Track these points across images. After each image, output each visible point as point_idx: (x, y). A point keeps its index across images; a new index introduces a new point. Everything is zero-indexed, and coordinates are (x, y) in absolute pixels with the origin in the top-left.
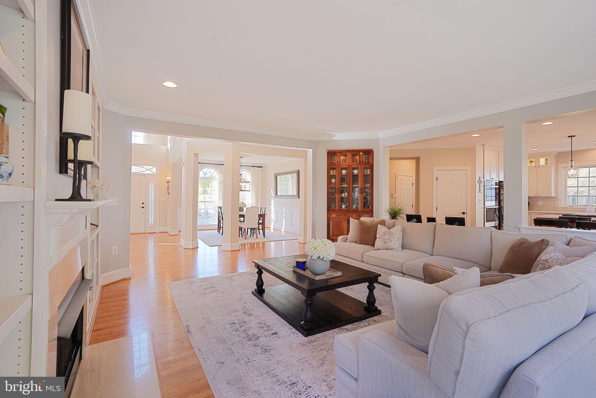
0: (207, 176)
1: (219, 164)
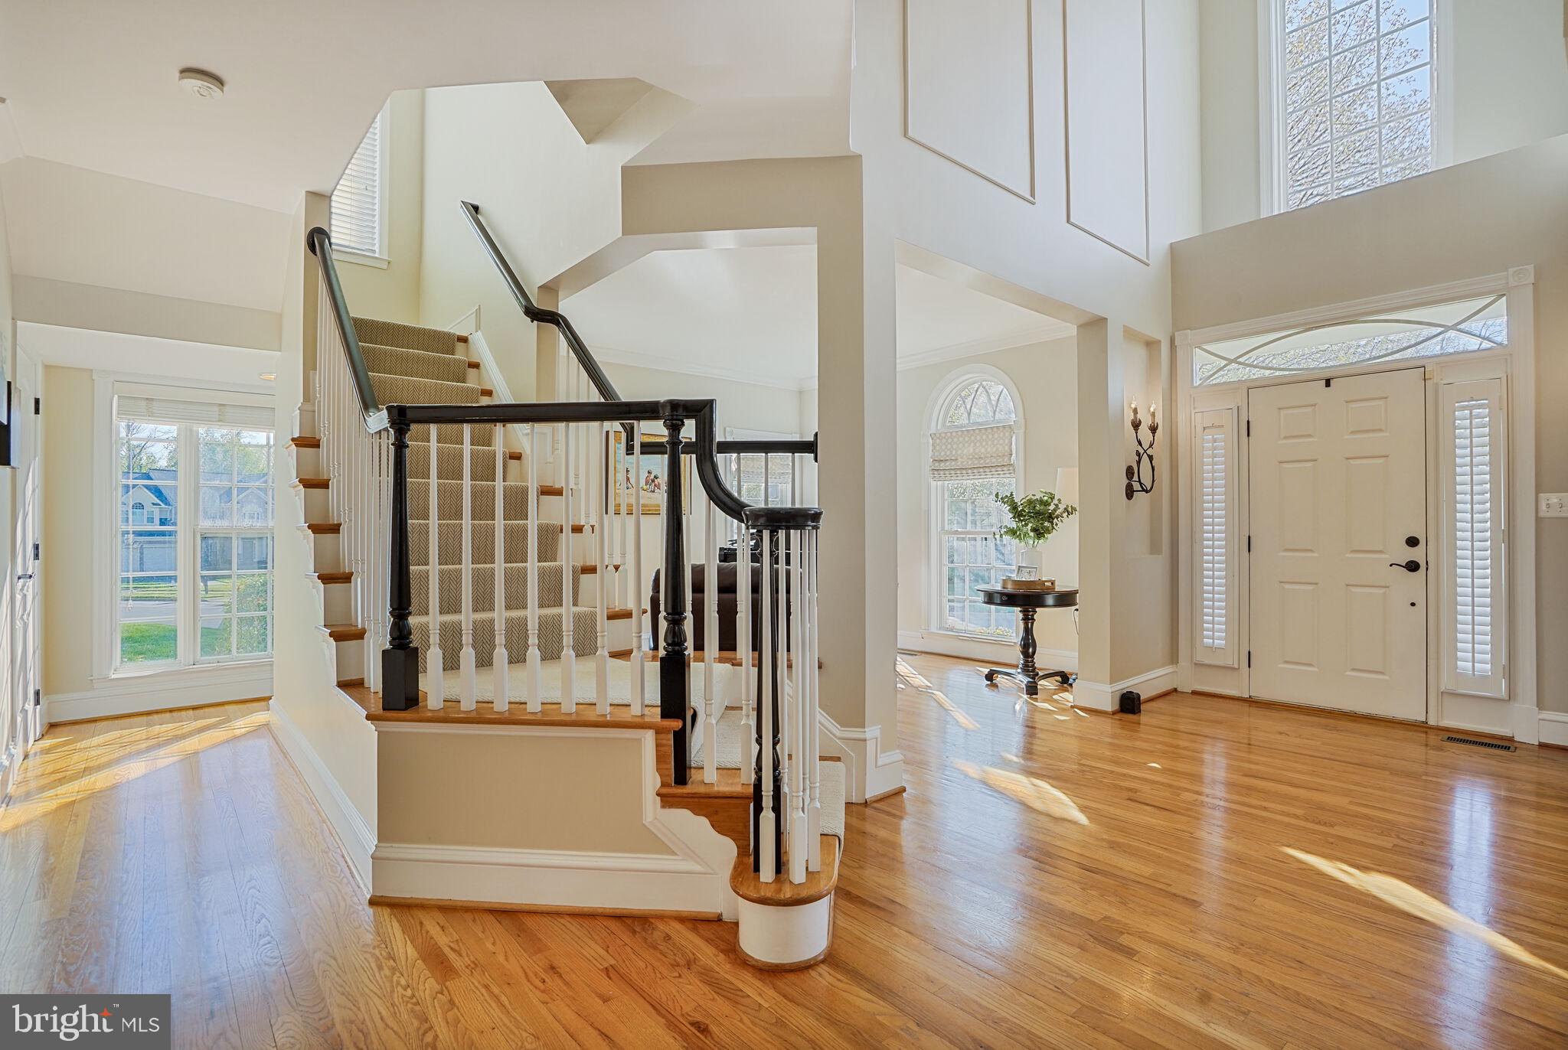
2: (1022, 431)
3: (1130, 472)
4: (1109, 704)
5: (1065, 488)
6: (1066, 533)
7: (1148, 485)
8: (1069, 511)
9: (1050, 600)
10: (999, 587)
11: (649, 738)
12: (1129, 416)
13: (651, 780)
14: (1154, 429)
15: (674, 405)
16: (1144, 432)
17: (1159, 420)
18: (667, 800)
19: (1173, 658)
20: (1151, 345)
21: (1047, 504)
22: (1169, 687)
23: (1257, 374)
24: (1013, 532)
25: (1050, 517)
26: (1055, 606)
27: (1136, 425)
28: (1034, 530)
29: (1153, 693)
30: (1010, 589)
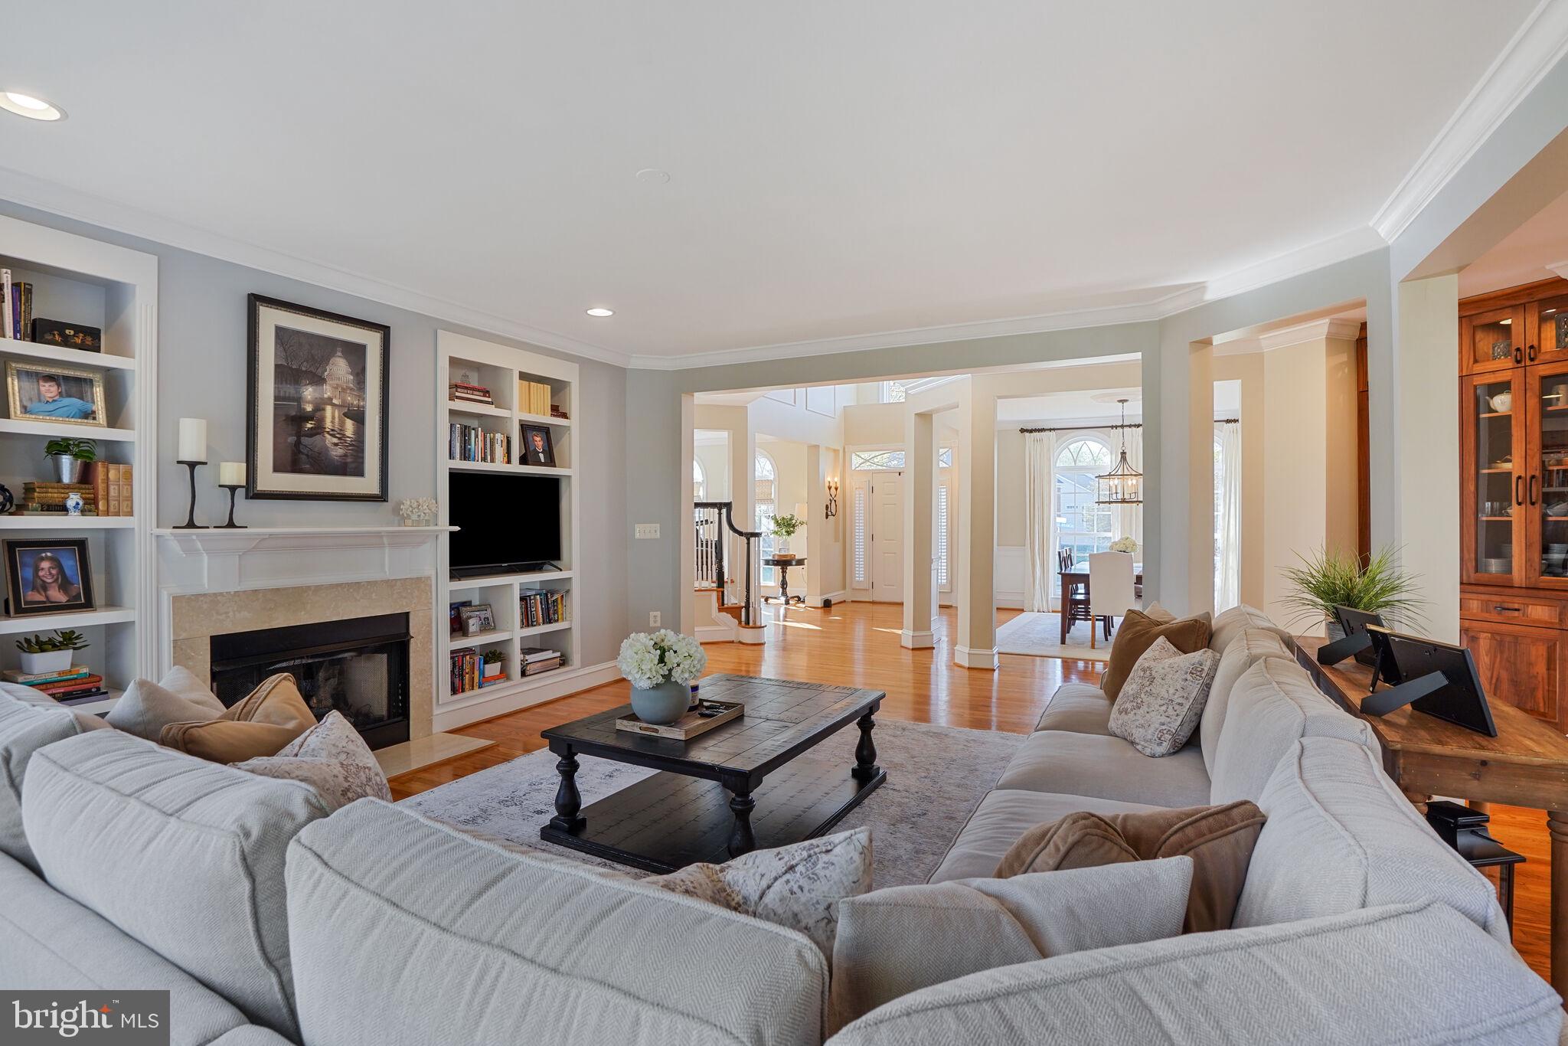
0: (1079, 464)
1: (1112, 427)
2: (777, 483)
3: (827, 507)
4: (820, 604)
5: (800, 512)
6: (801, 532)
7: (834, 512)
8: (802, 523)
9: (794, 563)
10: (771, 558)
11: (715, 594)
12: (827, 485)
13: (715, 605)
14: (836, 489)
15: (721, 504)
16: (833, 489)
17: (838, 485)
18: (720, 610)
19: (844, 588)
20: (836, 451)
21: (791, 519)
22: (842, 600)
23: (874, 467)
24: (776, 533)
25: (794, 526)
26: (796, 565)
27: (830, 488)
28: (787, 532)
29: (836, 602)
30: (776, 558)
